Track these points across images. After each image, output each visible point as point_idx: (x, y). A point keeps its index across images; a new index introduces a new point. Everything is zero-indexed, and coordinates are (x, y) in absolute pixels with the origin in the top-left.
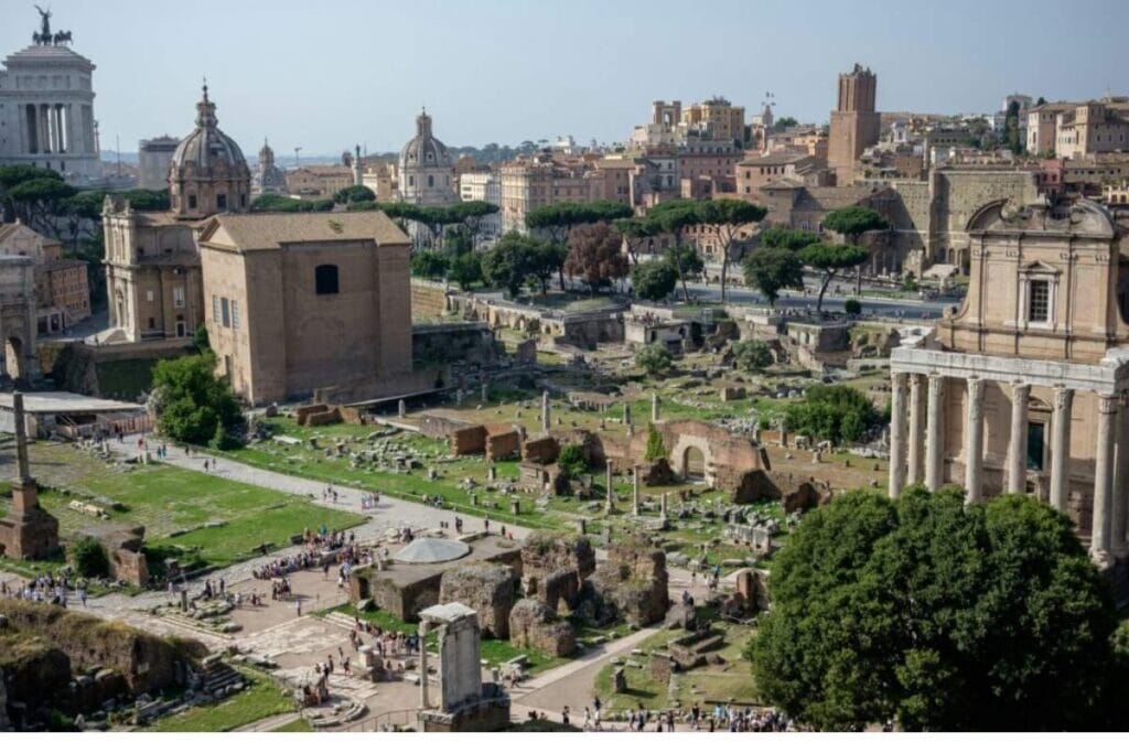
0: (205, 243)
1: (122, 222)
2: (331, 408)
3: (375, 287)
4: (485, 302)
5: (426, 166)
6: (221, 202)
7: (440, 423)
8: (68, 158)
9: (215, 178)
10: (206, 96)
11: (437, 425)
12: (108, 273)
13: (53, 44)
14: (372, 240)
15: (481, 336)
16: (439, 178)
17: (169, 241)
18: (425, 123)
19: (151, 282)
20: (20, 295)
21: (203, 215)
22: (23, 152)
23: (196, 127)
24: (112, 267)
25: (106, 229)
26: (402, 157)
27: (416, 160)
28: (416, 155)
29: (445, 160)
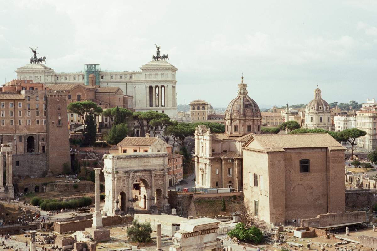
0: (245, 148)
1: (205, 137)
2: (312, 230)
3: (327, 170)
4: (368, 179)
5: (319, 113)
6: (249, 129)
7: (372, 240)
8: (166, 109)
9: (247, 118)
10: (243, 81)
11: (370, 240)
12: (196, 161)
13: (161, 60)
14: (326, 148)
15: (373, 196)
16: (325, 118)
17: (225, 147)
18: (318, 92)
19: (218, 166)
20: (162, 170)
21: (241, 135)
22: (146, 107)
23: (238, 95)
24: (198, 158)
25: (196, 141)
26: (307, 108)
27: (315, 109)
28: (314, 107)
29: (327, 110)
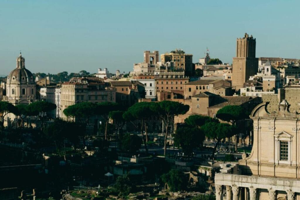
5: (21, 84)
18: (21, 60)
26: (9, 78)
27: (16, 80)
28: (16, 77)
29: (31, 81)
